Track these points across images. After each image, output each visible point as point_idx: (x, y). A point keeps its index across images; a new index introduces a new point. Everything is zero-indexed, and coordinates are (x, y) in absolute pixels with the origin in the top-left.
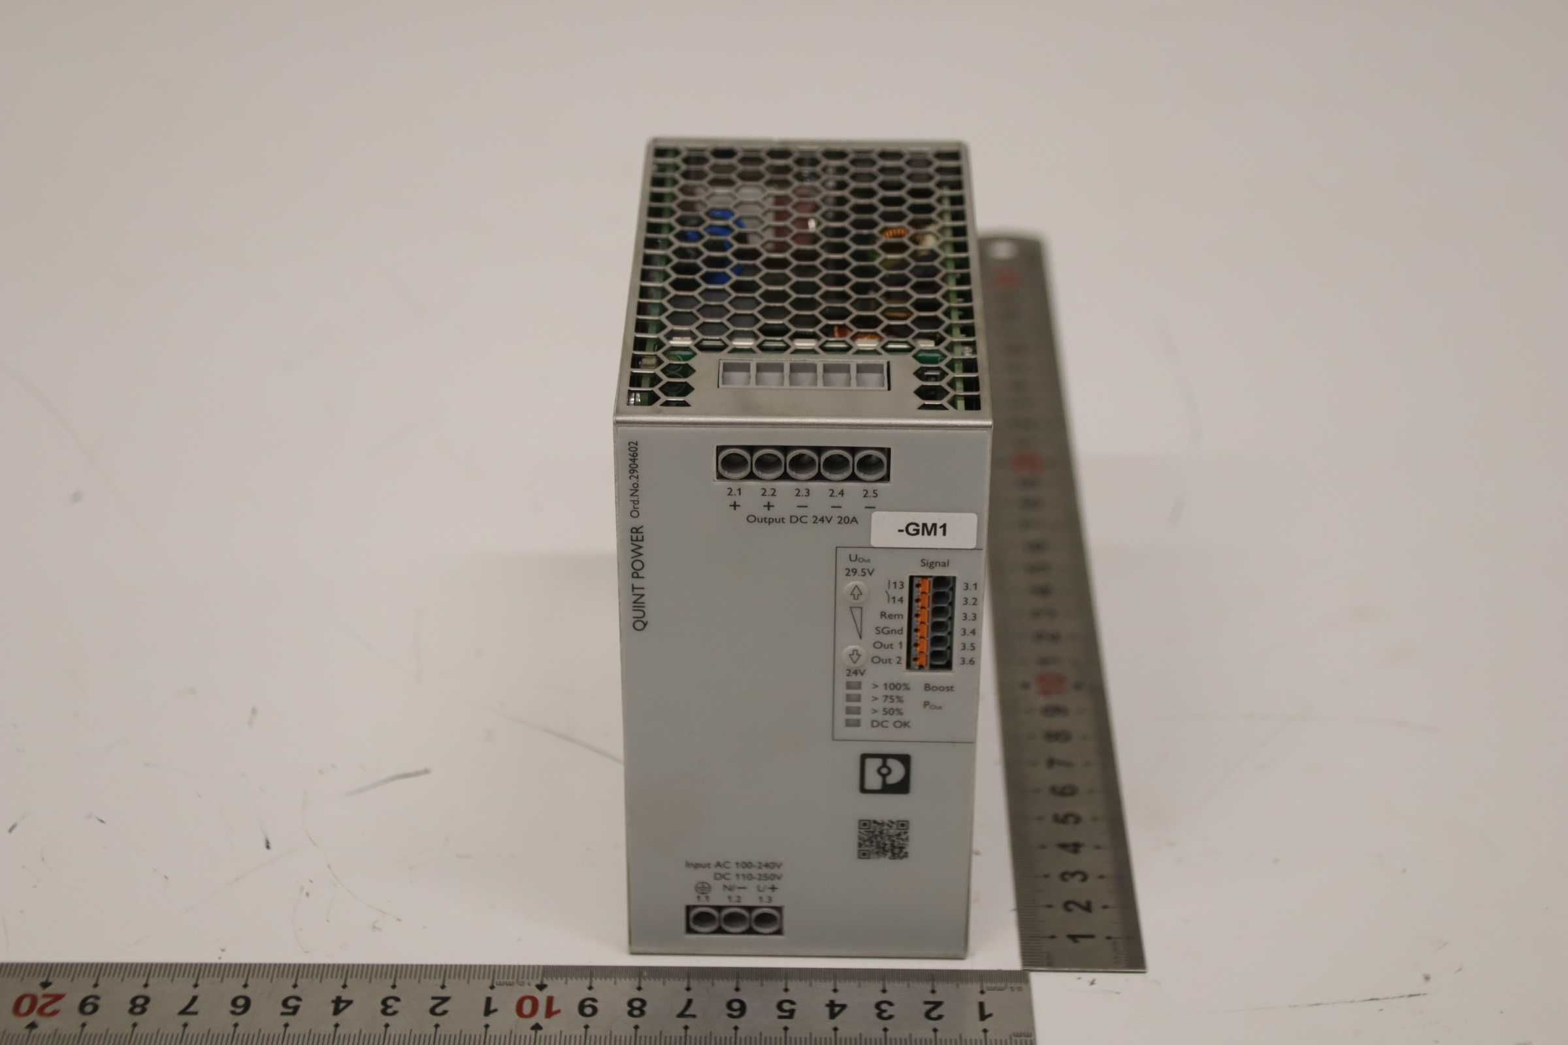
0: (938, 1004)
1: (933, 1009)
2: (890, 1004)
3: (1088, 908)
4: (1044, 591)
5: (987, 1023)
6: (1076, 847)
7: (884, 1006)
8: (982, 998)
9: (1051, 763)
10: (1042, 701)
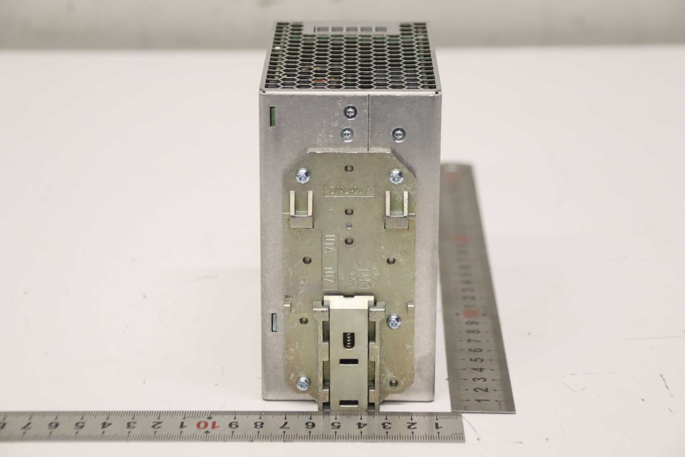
0: (413, 424)
1: (412, 425)
2: (390, 423)
3: (487, 390)
4: (468, 282)
5: (439, 430)
6: (481, 370)
7: (386, 424)
8: (436, 421)
9: (469, 341)
10: (466, 320)
